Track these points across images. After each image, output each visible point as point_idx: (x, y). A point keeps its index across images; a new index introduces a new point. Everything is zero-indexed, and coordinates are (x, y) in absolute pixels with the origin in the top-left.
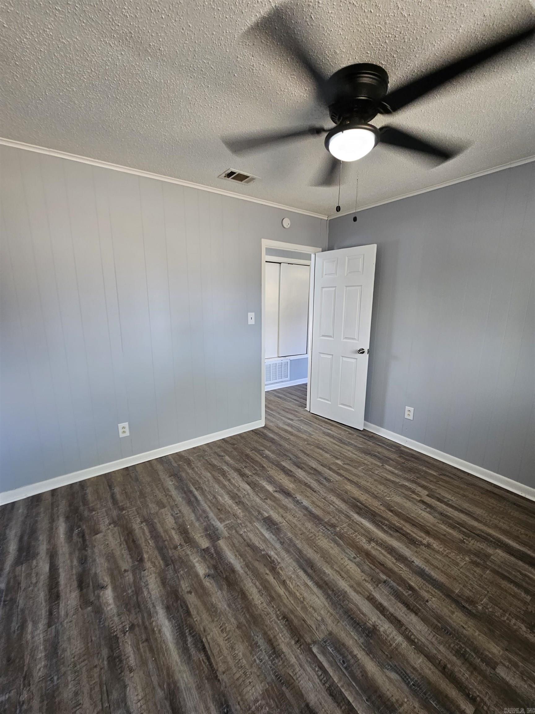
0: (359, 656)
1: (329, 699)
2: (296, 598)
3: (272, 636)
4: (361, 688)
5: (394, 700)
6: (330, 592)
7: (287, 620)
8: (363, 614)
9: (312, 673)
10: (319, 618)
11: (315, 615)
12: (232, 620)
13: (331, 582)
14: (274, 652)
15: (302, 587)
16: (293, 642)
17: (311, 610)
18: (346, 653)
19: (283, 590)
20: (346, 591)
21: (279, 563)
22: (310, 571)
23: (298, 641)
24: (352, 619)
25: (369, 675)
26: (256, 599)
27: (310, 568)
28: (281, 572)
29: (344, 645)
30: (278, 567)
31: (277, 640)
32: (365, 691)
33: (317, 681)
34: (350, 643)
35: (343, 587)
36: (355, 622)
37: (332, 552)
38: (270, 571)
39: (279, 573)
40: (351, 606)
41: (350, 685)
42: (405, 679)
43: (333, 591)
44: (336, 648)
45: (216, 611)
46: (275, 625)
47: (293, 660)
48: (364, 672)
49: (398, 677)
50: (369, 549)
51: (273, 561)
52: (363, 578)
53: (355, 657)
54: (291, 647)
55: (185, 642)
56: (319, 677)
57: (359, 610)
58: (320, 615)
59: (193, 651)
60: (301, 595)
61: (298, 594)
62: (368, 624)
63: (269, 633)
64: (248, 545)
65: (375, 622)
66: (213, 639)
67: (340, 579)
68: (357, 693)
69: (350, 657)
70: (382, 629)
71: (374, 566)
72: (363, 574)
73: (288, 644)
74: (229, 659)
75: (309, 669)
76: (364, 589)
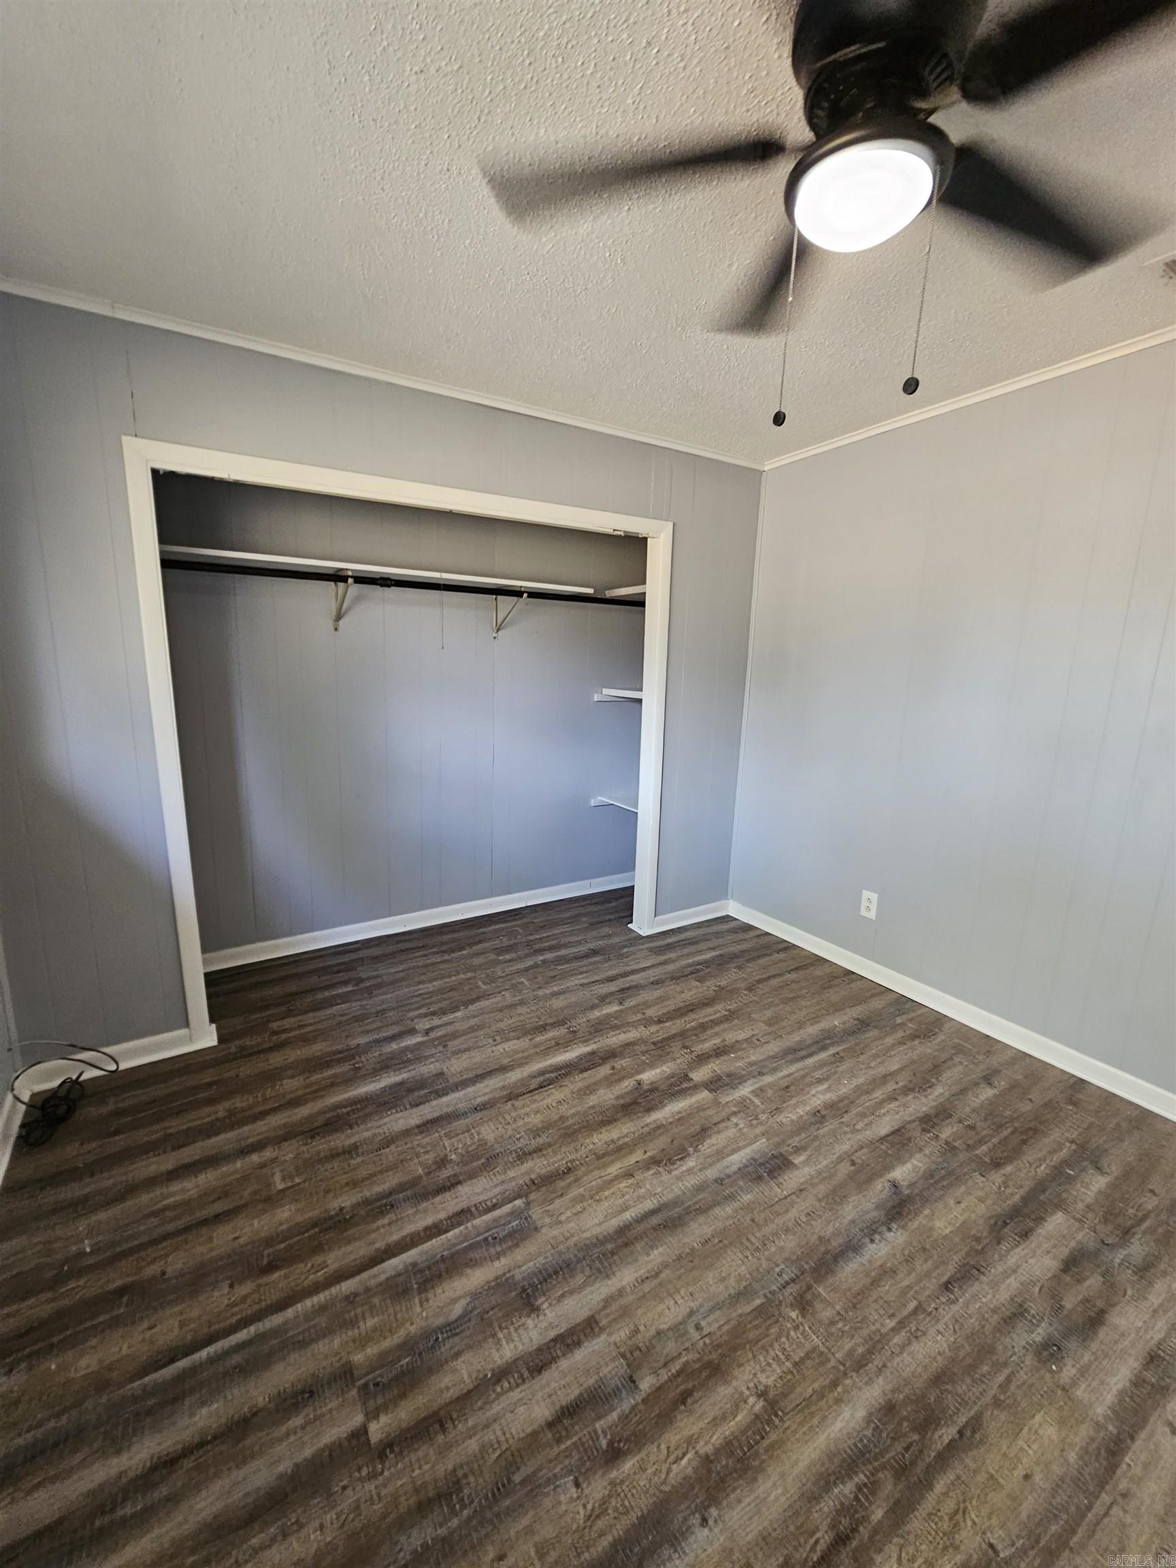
0: (497, 1264)
1: (458, 1208)
2: (601, 1189)
3: (545, 1152)
4: (458, 1252)
5: (430, 1295)
6: (610, 1247)
7: (564, 1173)
8: (563, 1296)
9: (491, 1194)
10: (563, 1218)
11: (568, 1213)
12: (572, 1112)
13: (632, 1253)
14: (525, 1154)
15: (620, 1201)
16: (533, 1177)
17: (578, 1208)
18: (504, 1246)
19: (615, 1173)
20: (609, 1279)
21: (670, 1172)
22: (654, 1221)
23: (533, 1183)
24: (556, 1273)
25: (469, 1271)
26: (600, 1136)
27: (661, 1222)
28: (651, 1172)
29: (517, 1245)
30: (661, 1169)
31: (539, 1157)
32: (452, 1256)
33: (482, 1198)
34: (519, 1255)
35: (618, 1274)
36: (550, 1276)
37: (711, 1277)
38: (651, 1158)
39: (648, 1169)
40: (580, 1279)
41: (466, 1238)
42: (448, 1328)
43: (613, 1253)
44: (515, 1231)
45: (585, 1094)
46: (559, 1157)
47: (511, 1174)
48: (473, 1264)
49: (453, 1317)
50: (735, 1383)
51: (673, 1164)
52: (642, 1328)
53: (498, 1256)
54: (527, 1173)
55: (552, 1072)
56: (485, 1201)
57: (571, 1292)
58: (568, 1220)
59: (541, 1079)
60: (606, 1198)
61: (606, 1193)
62: (543, 1299)
63: (550, 1150)
64: (704, 1130)
65: (545, 1315)
66: (552, 1093)
67: (637, 1275)
68: (454, 1245)
69: (499, 1249)
70: (530, 1322)
71: (679, 1373)
72: (653, 1332)
73: (532, 1170)
74: (527, 1110)
75: (496, 1191)
76: (615, 1320)
